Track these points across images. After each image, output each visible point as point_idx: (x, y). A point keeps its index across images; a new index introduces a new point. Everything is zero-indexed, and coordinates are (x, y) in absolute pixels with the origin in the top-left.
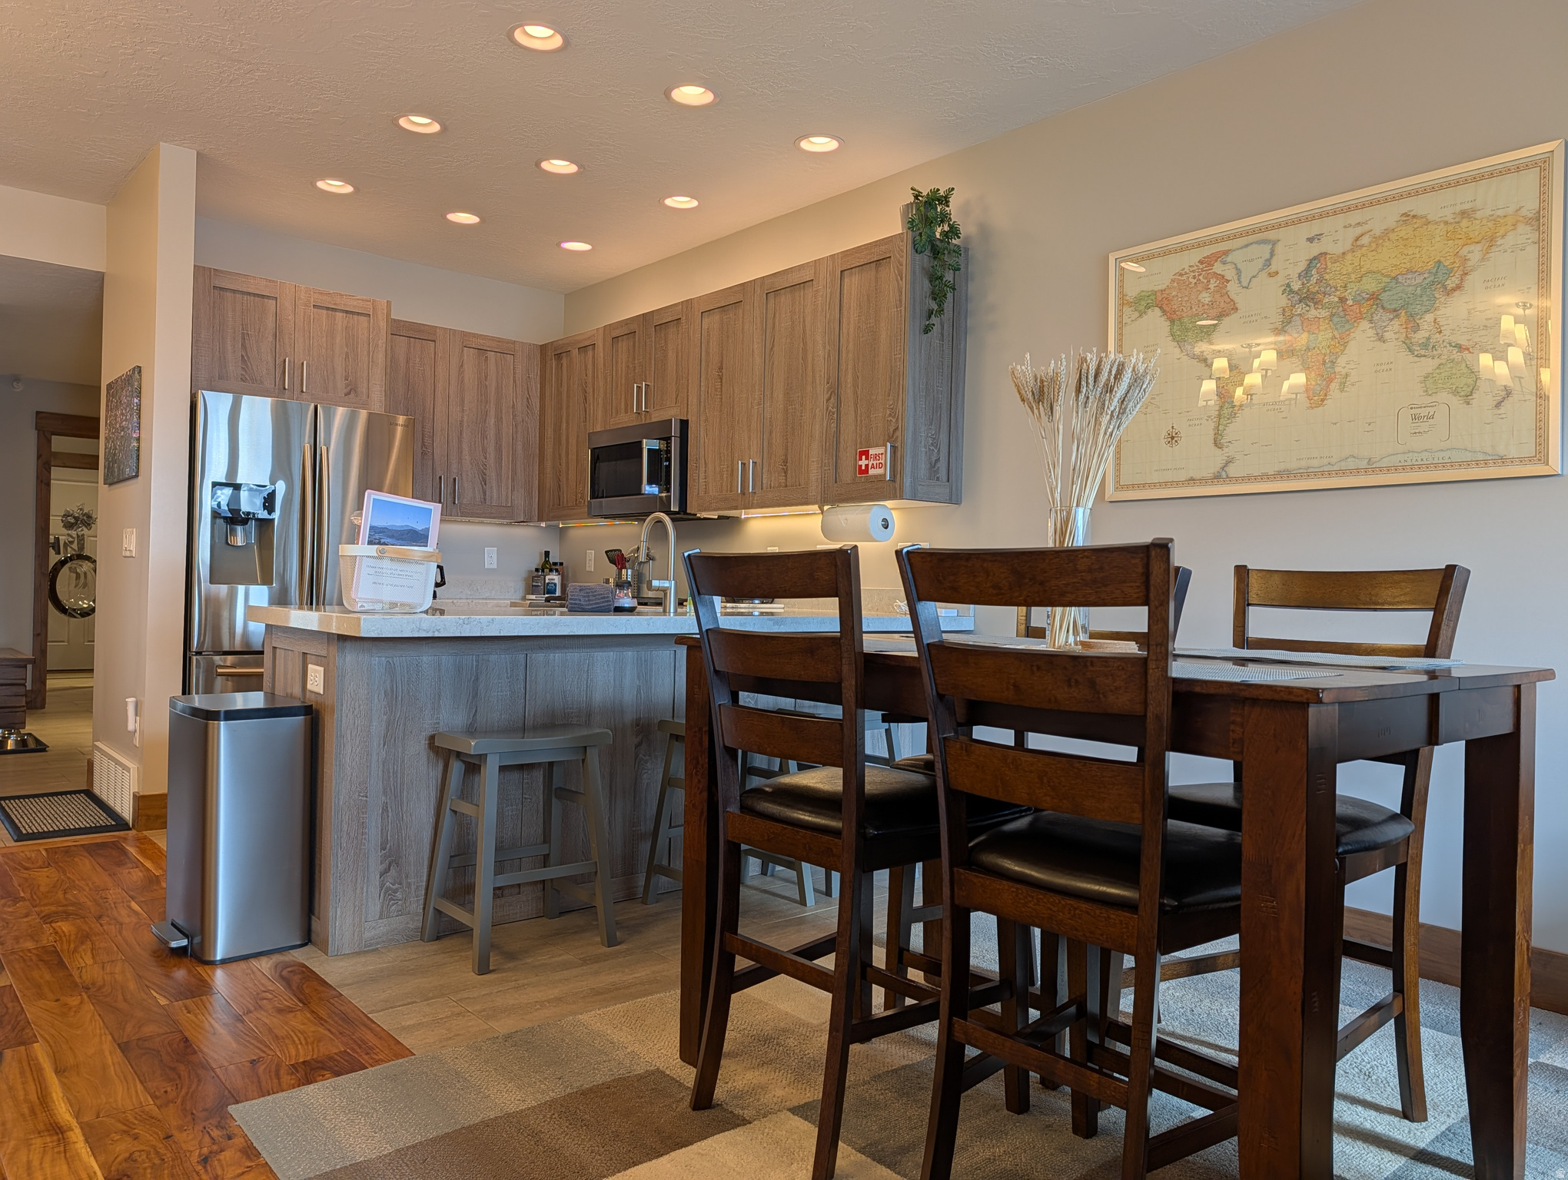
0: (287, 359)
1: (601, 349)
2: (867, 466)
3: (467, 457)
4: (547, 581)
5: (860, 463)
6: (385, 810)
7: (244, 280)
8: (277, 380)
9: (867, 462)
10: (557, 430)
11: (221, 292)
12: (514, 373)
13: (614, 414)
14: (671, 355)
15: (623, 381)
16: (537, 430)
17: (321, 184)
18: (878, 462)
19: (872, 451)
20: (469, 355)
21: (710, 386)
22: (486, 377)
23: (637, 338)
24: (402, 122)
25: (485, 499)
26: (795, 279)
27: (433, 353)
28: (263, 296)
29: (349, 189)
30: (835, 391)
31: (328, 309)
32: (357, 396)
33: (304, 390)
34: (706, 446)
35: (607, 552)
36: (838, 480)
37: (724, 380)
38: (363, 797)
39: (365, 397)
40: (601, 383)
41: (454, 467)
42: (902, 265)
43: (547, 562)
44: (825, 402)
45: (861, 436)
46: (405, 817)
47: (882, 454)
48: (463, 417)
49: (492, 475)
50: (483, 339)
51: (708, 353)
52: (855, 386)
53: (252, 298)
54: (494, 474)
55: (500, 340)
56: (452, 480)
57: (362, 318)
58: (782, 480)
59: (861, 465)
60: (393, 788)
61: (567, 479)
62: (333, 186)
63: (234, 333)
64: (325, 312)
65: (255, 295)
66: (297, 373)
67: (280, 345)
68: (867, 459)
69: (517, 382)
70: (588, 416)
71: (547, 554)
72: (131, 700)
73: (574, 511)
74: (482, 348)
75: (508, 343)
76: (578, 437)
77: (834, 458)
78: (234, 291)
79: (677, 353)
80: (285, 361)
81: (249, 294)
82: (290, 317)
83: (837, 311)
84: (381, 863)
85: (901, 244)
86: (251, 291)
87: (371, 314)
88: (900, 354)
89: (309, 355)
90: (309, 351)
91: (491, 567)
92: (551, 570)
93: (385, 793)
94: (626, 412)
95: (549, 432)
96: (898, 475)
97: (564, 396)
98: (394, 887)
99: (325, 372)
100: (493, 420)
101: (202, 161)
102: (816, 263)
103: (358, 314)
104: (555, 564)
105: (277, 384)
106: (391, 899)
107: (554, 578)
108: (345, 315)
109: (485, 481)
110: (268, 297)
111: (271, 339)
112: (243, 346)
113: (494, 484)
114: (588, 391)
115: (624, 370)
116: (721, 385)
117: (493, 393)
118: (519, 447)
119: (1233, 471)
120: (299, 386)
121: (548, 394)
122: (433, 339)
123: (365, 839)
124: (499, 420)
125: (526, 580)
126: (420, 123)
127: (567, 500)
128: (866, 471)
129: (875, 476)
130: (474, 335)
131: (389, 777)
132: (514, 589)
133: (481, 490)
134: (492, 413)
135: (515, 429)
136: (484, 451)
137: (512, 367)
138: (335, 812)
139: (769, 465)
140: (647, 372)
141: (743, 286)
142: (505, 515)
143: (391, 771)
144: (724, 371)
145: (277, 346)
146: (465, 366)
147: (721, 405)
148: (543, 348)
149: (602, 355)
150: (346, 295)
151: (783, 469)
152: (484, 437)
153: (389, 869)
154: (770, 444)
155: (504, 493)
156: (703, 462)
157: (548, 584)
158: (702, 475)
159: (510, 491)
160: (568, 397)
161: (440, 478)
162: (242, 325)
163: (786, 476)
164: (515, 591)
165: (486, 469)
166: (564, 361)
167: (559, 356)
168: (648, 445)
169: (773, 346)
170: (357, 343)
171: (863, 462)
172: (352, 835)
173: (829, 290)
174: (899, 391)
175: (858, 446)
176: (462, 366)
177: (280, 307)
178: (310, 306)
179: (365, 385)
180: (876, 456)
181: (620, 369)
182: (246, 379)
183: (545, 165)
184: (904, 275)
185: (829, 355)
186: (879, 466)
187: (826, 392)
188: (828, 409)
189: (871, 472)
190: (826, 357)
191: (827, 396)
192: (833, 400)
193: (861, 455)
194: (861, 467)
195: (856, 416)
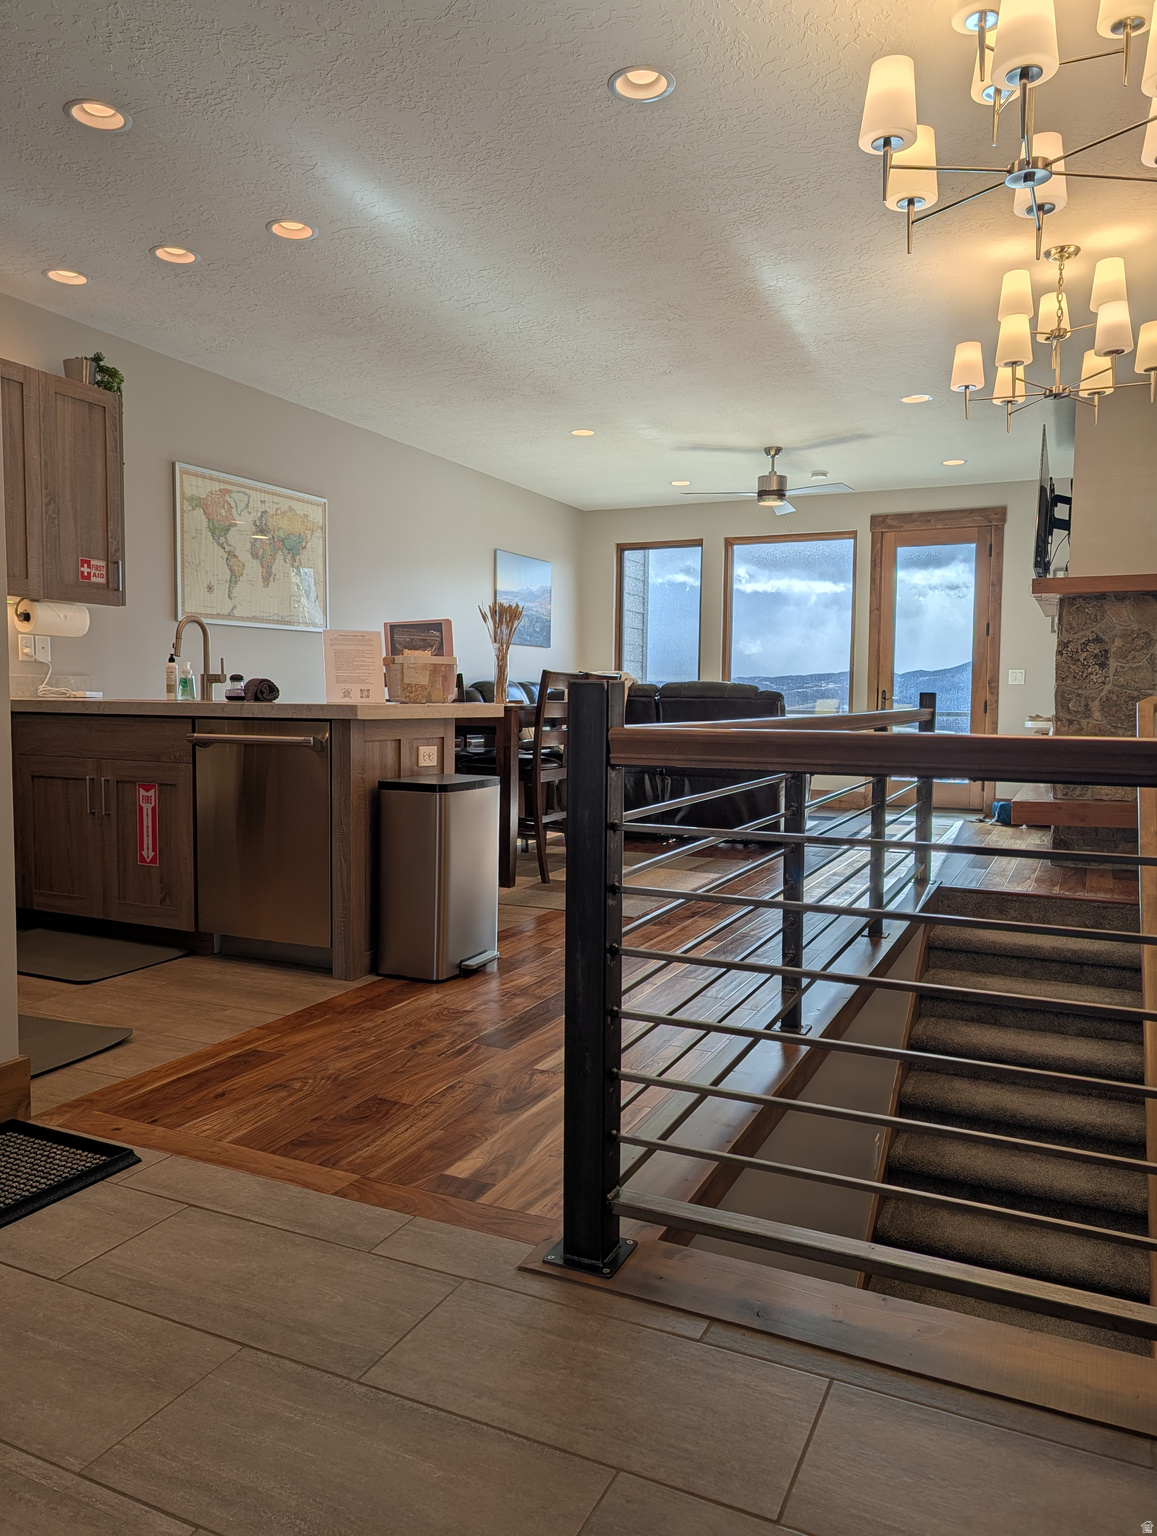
2: (89, 573)
5: (82, 569)
9: (89, 570)
18: (99, 572)
19: (93, 562)
30: (53, 499)
36: (63, 583)
42: (116, 420)
44: (44, 507)
45: (82, 547)
47: (102, 566)
52: (74, 501)
68: (89, 567)
77: (56, 560)
83: (53, 427)
85: (115, 402)
88: (118, 491)
102: (26, 370)
119: (236, 613)
128: (89, 576)
129: (94, 583)
171: (86, 570)
174: (118, 521)
175: (80, 555)
180: (97, 567)
185: (46, 464)
186: (101, 576)
187: (44, 497)
188: (47, 513)
189: (93, 579)
190: (43, 464)
191: (45, 501)
192: (52, 505)
193: (83, 562)
194: (83, 572)
195: (76, 528)
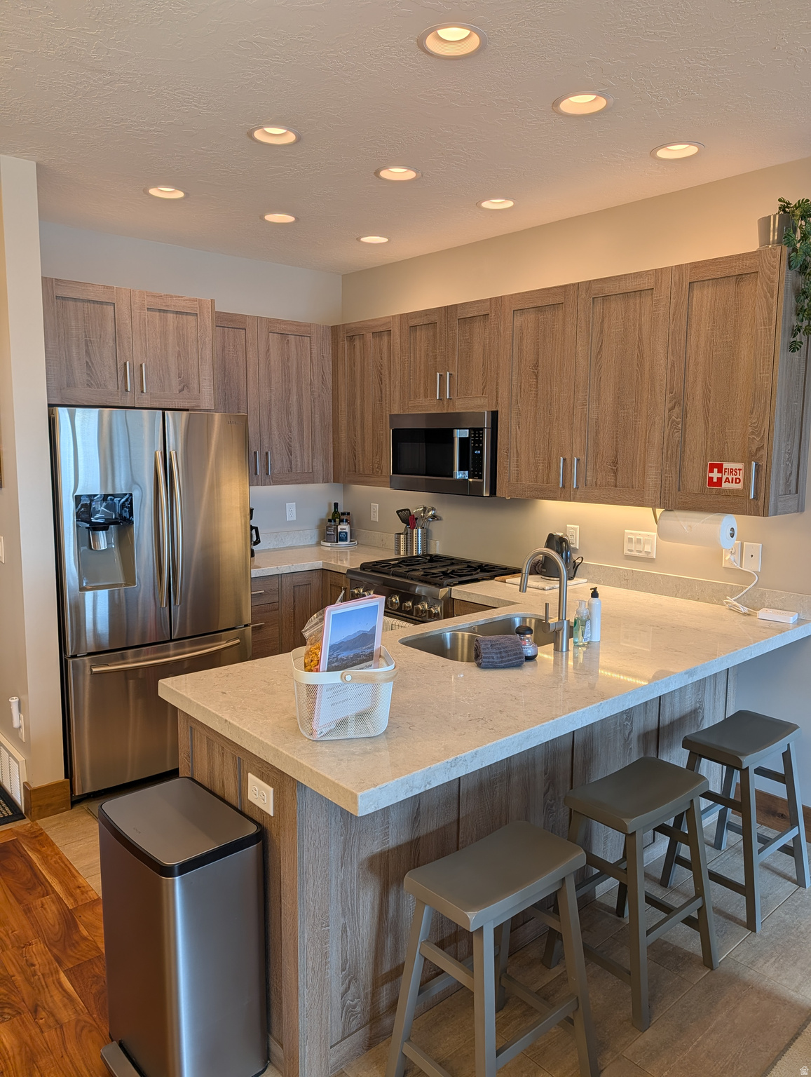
0: (128, 363)
1: (398, 336)
2: (720, 479)
3: (275, 432)
4: (339, 530)
5: (711, 475)
6: (344, 931)
7: (84, 288)
8: (120, 383)
9: (720, 475)
10: (352, 403)
11: (64, 301)
12: (311, 353)
13: (412, 397)
14: (478, 348)
15: (422, 367)
16: (331, 403)
17: (153, 192)
18: (734, 477)
19: (726, 465)
20: (274, 338)
21: (523, 381)
22: (288, 359)
23: (438, 330)
24: (258, 135)
25: (291, 468)
26: (631, 286)
27: (244, 340)
28: (102, 303)
29: (180, 194)
30: (679, 401)
31: (160, 311)
32: (189, 392)
33: (145, 391)
34: (518, 437)
35: (398, 512)
36: (681, 488)
37: (540, 378)
38: (326, 927)
39: (196, 392)
40: (398, 367)
41: (266, 442)
42: (773, 282)
43: (336, 512)
44: (667, 411)
45: (712, 449)
46: (361, 932)
47: (740, 470)
48: (271, 397)
49: (296, 445)
50: (285, 324)
51: (520, 350)
52: (706, 398)
53: (92, 305)
54: (297, 445)
55: (298, 324)
56: (265, 454)
57: (191, 318)
58: (611, 479)
59: (712, 478)
60: (350, 906)
61: (363, 449)
62: (164, 192)
63: (78, 340)
64: (157, 314)
65: (94, 302)
66: (137, 375)
67: (120, 349)
68: (720, 471)
69: (314, 361)
70: (383, 396)
71: (336, 505)
72: (14, 701)
73: (371, 479)
74: (283, 331)
75: (305, 326)
76: (374, 414)
77: (678, 467)
78: (75, 300)
79: (484, 347)
80: (125, 364)
81: (89, 301)
82: (127, 322)
83: (684, 323)
84: (342, 984)
85: (773, 259)
86: (90, 298)
87: (198, 313)
88: (768, 373)
89: (146, 356)
90: (146, 353)
91: (291, 519)
92: (341, 521)
93: (344, 915)
94: (426, 396)
95: (343, 406)
96: (762, 494)
97: (358, 375)
98: (354, 1003)
99: (161, 371)
100: (295, 397)
101: (42, 171)
102: (658, 272)
103: (187, 314)
104: (343, 514)
105: (119, 386)
106: (352, 1015)
107: (344, 527)
108: (175, 315)
109: (291, 452)
110: (107, 303)
111: (111, 343)
112: (87, 353)
113: (298, 454)
114: (383, 373)
115: (423, 357)
116: (537, 382)
117: (294, 373)
118: (317, 420)
120: (139, 387)
121: (340, 372)
122: (244, 327)
123: (328, 968)
124: (300, 396)
125: (319, 527)
126: (275, 135)
127: (363, 468)
128: (718, 483)
130: (277, 321)
131: (347, 898)
132: (311, 536)
133: (288, 461)
134: (294, 391)
135: (313, 404)
136: (289, 425)
137: (309, 348)
138: (300, 952)
139: (595, 464)
140: (450, 362)
141: (565, 288)
142: (307, 477)
143: (349, 890)
144: (540, 368)
145: (118, 350)
146: (271, 350)
147: (537, 400)
148: (335, 330)
149: (399, 341)
150: (176, 297)
151: (612, 469)
152: (288, 413)
153: (349, 988)
154: (596, 443)
155: (306, 461)
156: (515, 452)
157: (340, 533)
158: (513, 464)
159: (311, 459)
160: (363, 375)
161: (255, 453)
162: (85, 332)
163: (616, 476)
164: (311, 538)
165: (291, 442)
166: (357, 343)
167: (351, 339)
168: (459, 434)
169: (601, 349)
170: (188, 341)
171: (715, 475)
172: (316, 969)
173: (673, 301)
174: (765, 410)
175: (709, 458)
176: (268, 350)
177: (118, 312)
178: (144, 310)
179: (196, 381)
180: (731, 471)
181: (418, 356)
182: (92, 384)
183: (385, 174)
184: (775, 293)
185: (673, 366)
186: (737, 481)
187: (667, 401)
188: (670, 418)
189: (725, 485)
190: (669, 367)
191: (669, 406)
192: (677, 410)
193: (712, 467)
194: (711, 479)
195: (707, 429)
